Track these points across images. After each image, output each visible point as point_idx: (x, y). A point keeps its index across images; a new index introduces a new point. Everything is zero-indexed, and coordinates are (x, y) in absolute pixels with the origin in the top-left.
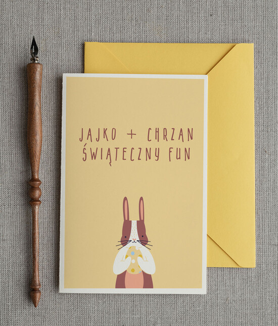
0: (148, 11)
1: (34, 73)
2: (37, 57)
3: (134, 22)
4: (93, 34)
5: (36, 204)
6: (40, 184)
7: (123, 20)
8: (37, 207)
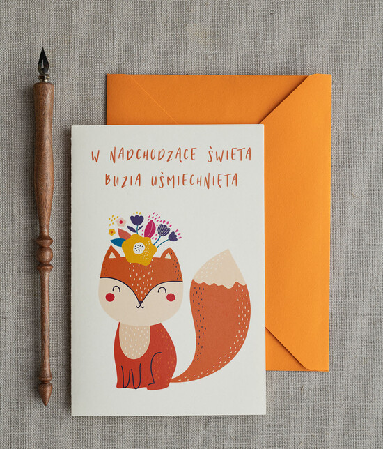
0: (188, 9)
1: (44, 95)
2: (47, 75)
3: (169, 25)
4: (116, 42)
5: (46, 270)
6: (51, 243)
7: (156, 22)
8: (47, 273)
